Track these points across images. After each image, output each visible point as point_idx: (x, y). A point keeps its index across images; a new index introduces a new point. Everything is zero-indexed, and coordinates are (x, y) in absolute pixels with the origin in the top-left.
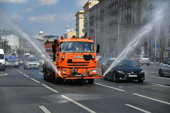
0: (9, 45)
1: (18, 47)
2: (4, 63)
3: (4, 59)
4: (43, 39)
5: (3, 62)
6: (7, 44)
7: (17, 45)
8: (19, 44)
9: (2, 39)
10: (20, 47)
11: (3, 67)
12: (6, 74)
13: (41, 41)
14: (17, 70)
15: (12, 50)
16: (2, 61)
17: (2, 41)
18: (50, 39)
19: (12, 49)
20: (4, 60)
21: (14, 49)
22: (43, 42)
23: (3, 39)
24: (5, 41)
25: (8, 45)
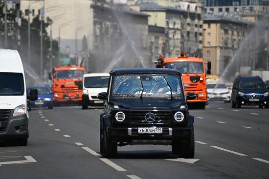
0: (54, 37)
1: (91, 46)
2: (22, 111)
3: (22, 94)
4: (199, 11)
5: (21, 106)
6: (44, 31)
7: (85, 38)
8: (95, 32)
9: (23, 8)
10: (96, 47)
11: (17, 128)
12: (30, 159)
13: (189, 20)
14: (79, 144)
15: (67, 61)
16: (15, 103)
17: (24, 21)
18: (231, 9)
19: (67, 56)
20: (22, 100)
21: (72, 56)
22: (196, 21)
23: (27, 12)
24: (36, 20)
25: (48, 38)
